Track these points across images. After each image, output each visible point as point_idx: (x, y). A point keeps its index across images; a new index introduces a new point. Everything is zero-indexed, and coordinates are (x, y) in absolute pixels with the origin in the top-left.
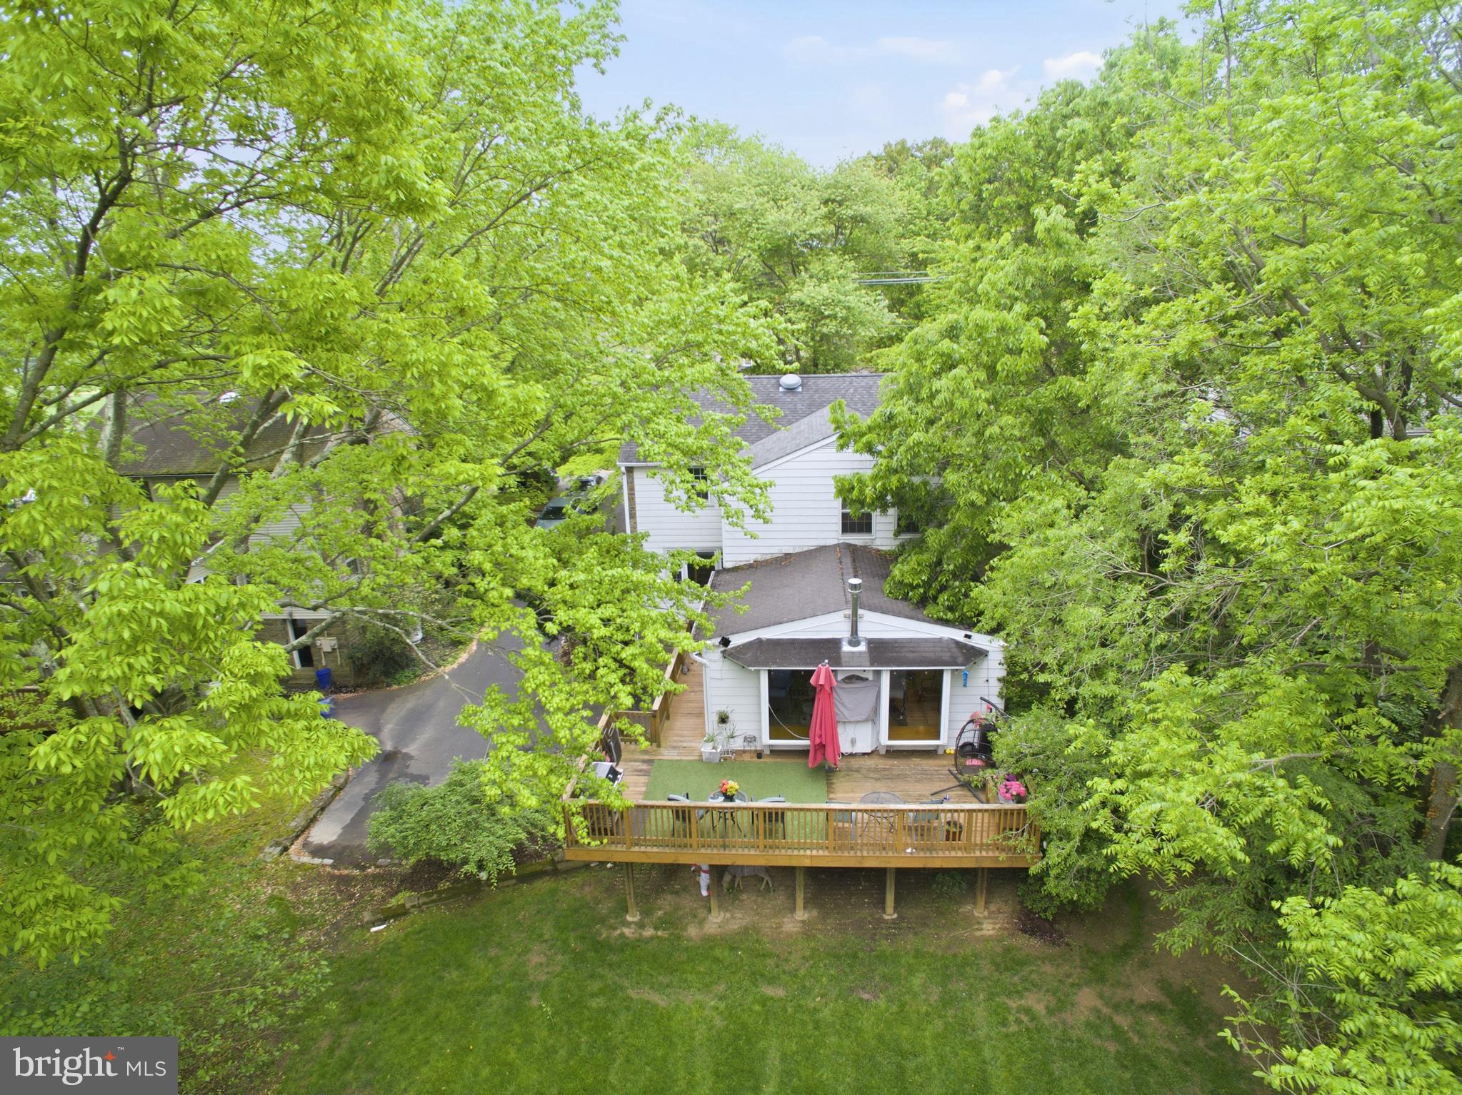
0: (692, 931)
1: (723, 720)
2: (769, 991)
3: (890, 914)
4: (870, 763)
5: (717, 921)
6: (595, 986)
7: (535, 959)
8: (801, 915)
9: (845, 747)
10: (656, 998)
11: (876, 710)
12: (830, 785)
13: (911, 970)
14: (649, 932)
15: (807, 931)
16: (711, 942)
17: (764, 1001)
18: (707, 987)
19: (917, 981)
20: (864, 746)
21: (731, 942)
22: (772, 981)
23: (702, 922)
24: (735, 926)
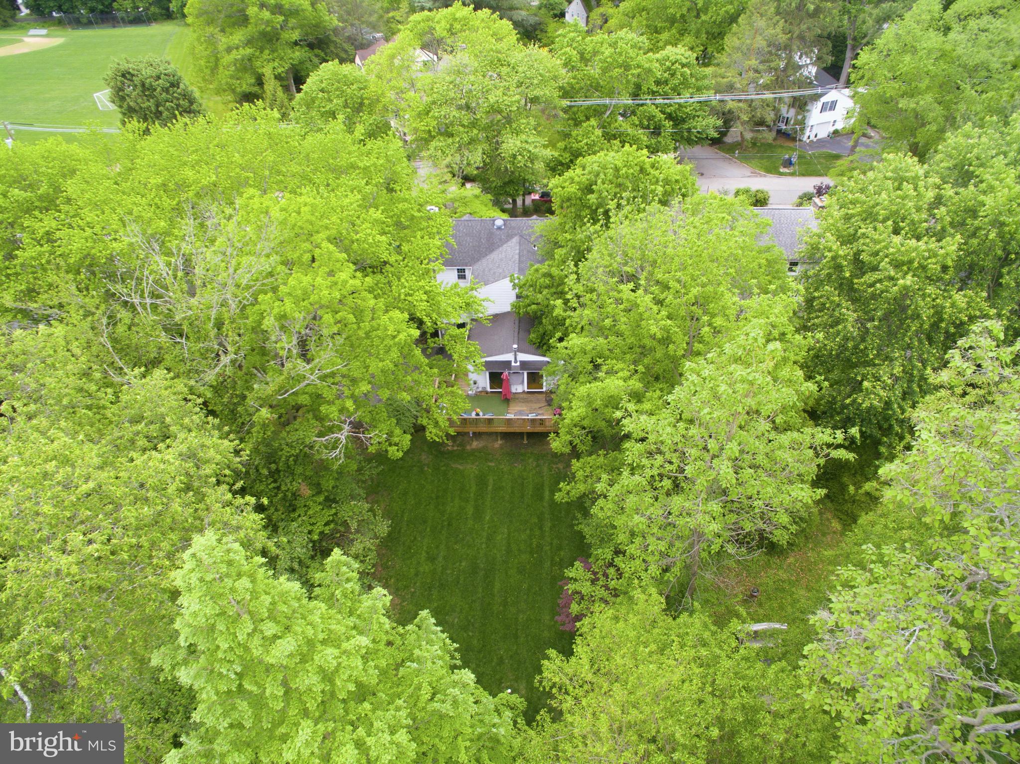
0: (468, 447)
1: (475, 383)
2: (490, 464)
3: (525, 442)
4: (522, 396)
5: (475, 444)
6: (442, 464)
7: (423, 457)
8: (500, 442)
9: (513, 390)
10: (459, 466)
11: (523, 381)
12: (508, 404)
13: (529, 458)
14: (455, 448)
15: (501, 447)
16: (474, 450)
17: (489, 467)
18: (473, 463)
19: (530, 460)
20: (520, 390)
21: (479, 450)
22: (491, 461)
23: (471, 445)
24: (481, 445)
